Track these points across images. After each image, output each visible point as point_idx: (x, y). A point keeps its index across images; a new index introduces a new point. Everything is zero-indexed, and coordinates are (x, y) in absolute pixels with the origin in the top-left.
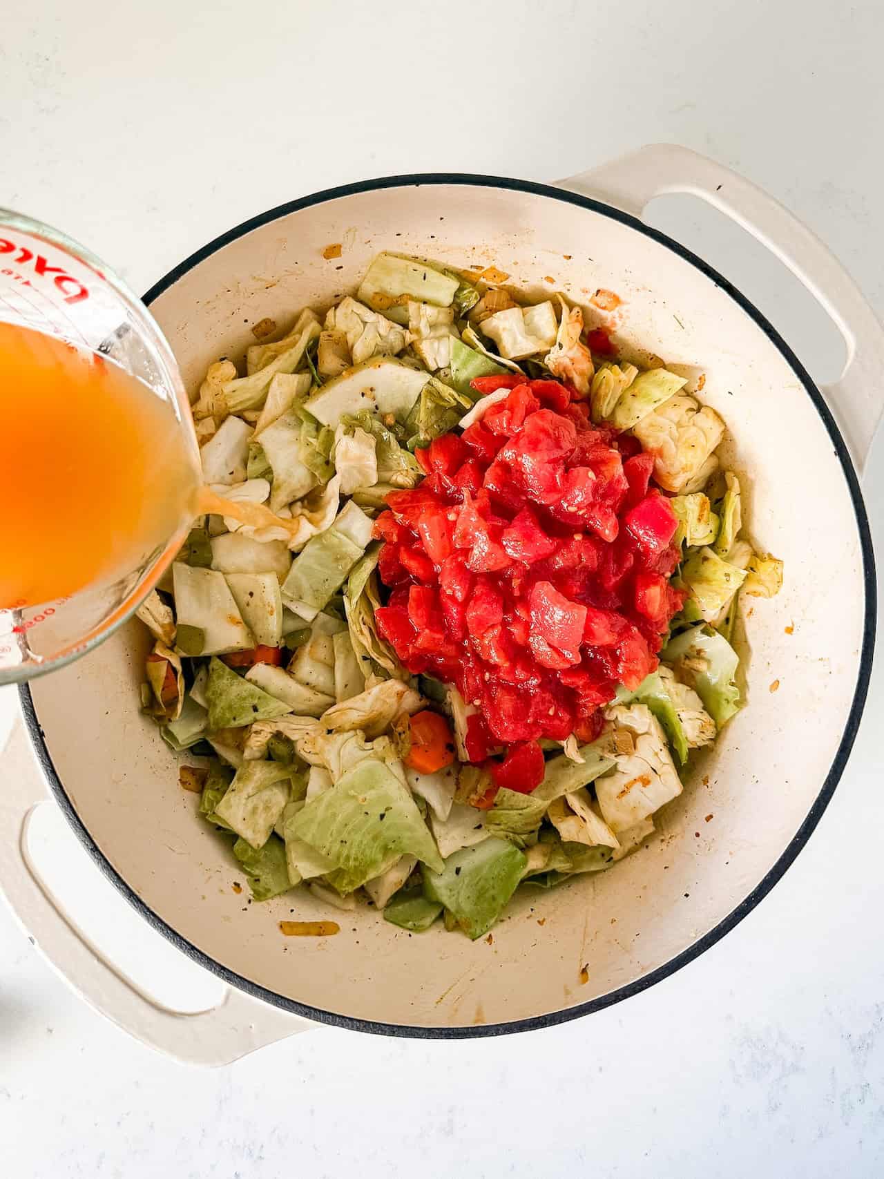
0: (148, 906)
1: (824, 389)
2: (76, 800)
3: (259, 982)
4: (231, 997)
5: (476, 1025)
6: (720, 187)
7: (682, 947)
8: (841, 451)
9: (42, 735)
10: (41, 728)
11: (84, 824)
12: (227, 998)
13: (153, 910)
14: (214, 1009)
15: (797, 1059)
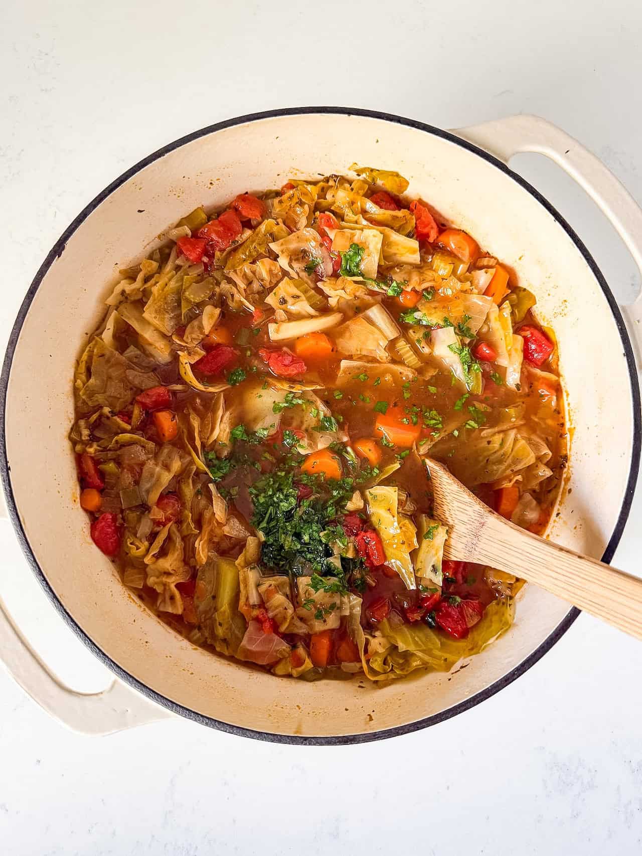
0: (65, 607)
1: (623, 308)
2: (26, 522)
3: (139, 677)
4: (116, 686)
5: (296, 735)
6: (568, 151)
7: (458, 700)
8: (629, 354)
9: (8, 469)
10: (9, 464)
11: (28, 539)
12: (112, 687)
13: (68, 611)
14: (102, 693)
15: (592, 779)
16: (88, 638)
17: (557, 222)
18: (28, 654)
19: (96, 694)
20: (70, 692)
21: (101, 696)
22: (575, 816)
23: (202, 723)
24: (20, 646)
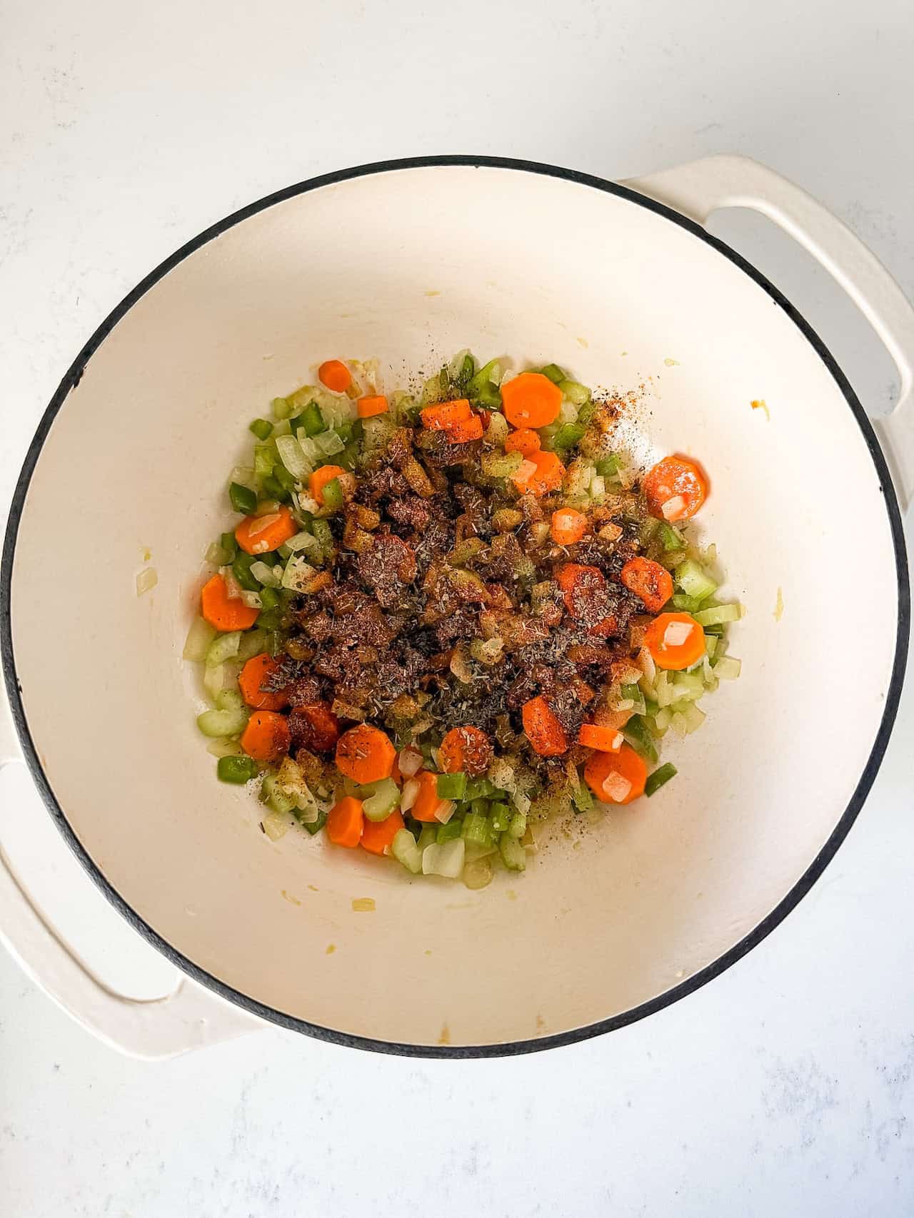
0: (108, 881)
1: (877, 422)
2: (47, 763)
3: (216, 974)
4: (185, 988)
5: (440, 1046)
7: (668, 986)
8: (887, 487)
9: (18, 690)
10: (19, 683)
11: (52, 788)
12: (181, 989)
13: (112, 885)
14: (165, 998)
15: (831, 1091)
16: (143, 922)
17: (777, 304)
18: (58, 948)
19: (158, 1001)
20: (121, 999)
21: (166, 1002)
22: (807, 1144)
23: (308, 1034)
24: (47, 937)
